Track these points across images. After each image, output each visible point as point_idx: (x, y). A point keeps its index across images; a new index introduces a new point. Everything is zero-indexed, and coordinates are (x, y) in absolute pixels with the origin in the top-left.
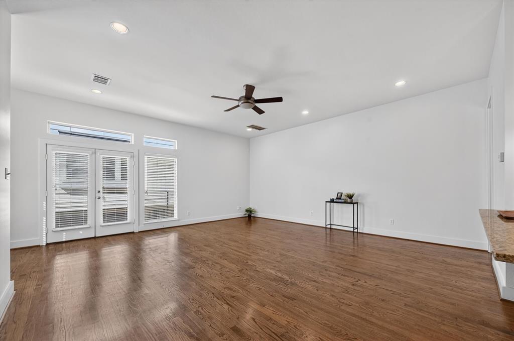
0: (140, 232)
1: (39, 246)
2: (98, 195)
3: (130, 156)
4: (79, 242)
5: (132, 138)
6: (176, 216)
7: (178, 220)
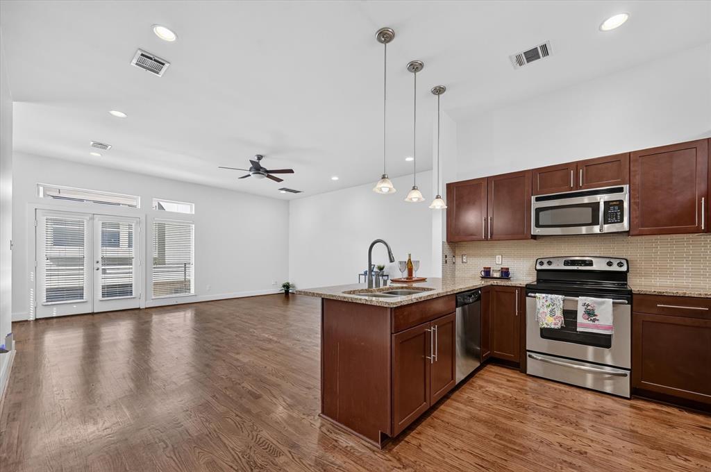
0: (146, 308)
1: (27, 321)
2: (96, 266)
3: (135, 221)
4: (73, 318)
5: (138, 203)
6: (192, 291)
7: (196, 296)
